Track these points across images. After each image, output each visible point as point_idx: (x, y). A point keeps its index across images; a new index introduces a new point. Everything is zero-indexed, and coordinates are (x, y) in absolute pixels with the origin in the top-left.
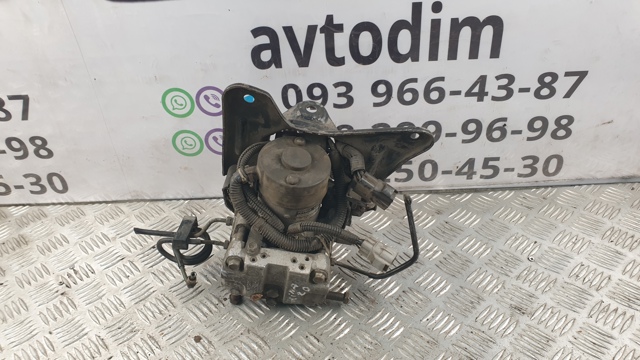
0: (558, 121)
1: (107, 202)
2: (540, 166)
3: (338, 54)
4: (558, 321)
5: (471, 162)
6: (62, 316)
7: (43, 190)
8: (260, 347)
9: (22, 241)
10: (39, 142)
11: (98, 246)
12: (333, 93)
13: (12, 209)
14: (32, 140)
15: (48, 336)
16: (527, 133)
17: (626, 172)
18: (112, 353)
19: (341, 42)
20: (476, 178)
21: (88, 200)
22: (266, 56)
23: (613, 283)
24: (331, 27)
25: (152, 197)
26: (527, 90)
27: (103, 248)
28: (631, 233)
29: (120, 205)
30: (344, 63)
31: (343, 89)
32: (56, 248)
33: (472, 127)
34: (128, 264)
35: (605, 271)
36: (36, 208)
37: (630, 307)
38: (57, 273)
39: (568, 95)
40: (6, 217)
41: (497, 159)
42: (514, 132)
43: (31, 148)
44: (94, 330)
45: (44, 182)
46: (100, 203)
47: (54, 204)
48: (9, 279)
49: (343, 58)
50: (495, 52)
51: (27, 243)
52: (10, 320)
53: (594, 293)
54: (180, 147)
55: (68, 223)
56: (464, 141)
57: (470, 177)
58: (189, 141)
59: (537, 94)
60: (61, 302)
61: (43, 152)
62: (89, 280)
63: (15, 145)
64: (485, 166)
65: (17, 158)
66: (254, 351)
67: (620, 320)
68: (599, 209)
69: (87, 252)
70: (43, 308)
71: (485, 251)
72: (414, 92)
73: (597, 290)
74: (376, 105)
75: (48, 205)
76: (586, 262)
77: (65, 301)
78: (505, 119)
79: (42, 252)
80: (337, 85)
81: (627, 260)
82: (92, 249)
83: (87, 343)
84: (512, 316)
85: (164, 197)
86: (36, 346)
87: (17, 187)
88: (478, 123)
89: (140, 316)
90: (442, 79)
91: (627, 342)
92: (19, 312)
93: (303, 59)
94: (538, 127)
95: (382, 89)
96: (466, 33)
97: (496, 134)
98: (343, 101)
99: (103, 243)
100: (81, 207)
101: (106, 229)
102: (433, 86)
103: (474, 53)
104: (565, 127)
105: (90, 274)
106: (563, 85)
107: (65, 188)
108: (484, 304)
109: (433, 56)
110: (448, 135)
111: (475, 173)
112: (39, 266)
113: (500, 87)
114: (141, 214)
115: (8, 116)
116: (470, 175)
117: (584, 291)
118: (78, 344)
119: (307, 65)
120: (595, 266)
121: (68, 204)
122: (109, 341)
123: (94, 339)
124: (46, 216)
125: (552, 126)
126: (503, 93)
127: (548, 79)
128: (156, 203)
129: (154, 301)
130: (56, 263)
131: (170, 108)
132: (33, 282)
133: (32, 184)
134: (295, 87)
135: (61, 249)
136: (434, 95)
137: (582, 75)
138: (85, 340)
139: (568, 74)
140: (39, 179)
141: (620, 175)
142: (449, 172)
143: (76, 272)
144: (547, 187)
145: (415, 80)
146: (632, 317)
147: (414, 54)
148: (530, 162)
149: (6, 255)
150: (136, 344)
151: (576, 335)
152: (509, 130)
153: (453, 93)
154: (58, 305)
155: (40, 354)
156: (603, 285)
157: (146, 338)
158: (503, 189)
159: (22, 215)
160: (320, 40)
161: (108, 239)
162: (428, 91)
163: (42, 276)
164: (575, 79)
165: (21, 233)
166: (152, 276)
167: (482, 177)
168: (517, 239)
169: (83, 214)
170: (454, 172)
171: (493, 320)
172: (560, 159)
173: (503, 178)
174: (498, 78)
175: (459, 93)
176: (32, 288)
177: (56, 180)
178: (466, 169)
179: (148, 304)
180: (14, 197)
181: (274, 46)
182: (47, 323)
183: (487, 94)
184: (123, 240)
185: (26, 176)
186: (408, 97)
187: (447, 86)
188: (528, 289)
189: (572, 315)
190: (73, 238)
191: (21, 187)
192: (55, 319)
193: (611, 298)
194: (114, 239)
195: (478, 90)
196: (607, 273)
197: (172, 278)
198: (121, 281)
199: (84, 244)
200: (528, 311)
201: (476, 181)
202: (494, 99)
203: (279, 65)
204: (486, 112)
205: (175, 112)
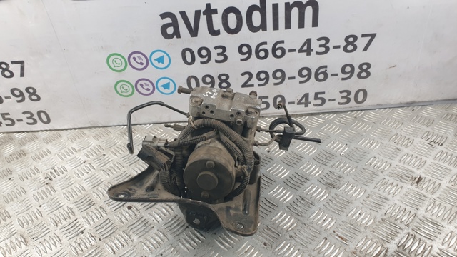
0: (361, 67)
1: (75, 129)
2: (352, 96)
3: (216, 28)
4: (356, 191)
5: (306, 96)
6: (47, 196)
7: (35, 122)
8: (167, 211)
9: (22, 154)
10: (31, 91)
11: (69, 155)
12: (214, 53)
13: (16, 135)
14: (27, 89)
15: (39, 208)
16: (341, 75)
17: (410, 99)
18: (77, 217)
19: (217, 21)
20: (311, 106)
21: (63, 128)
22: (170, 30)
23: (392, 168)
24: (210, 11)
25: (104, 125)
26: (339, 47)
27: (72, 156)
28: (408, 137)
29: (83, 130)
30: (219, 34)
31: (220, 50)
32: (43, 157)
33: (305, 72)
34: (88, 166)
35: (389, 160)
36: (30, 134)
37: (401, 181)
38: (44, 172)
39: (365, 49)
40: (12, 139)
41: (324, 93)
42: (332, 75)
43: (26, 95)
44: (66, 204)
45: (36, 117)
46: (71, 129)
47: (42, 131)
48: (14, 176)
49: (219, 30)
50: (315, 24)
51: (25, 155)
52: (15, 200)
53: (380, 174)
54: (119, 91)
55: (51, 142)
56: (301, 82)
57: (306, 106)
58: (125, 87)
59: (345, 49)
60: (46, 189)
61: (34, 97)
62: (64, 175)
63: (17, 93)
64: (316, 98)
65: (18, 101)
66: (164, 214)
67: (394, 190)
68: (389, 123)
69: (62, 159)
70: (35, 192)
71: (313, 151)
72: (266, 51)
73: (382, 172)
74: (242, 60)
75: (38, 131)
76: (377, 156)
77: (49, 188)
78: (326, 67)
79: (35, 160)
80: (216, 48)
81: (403, 153)
82: (66, 157)
83: (62, 212)
84: (326, 189)
85: (111, 124)
86: (31, 214)
87: (18, 120)
88: (309, 70)
89: (95, 196)
90: (283, 42)
91: (397, 202)
92: (21, 195)
93: (194, 32)
94: (348, 71)
95: (245, 49)
96: (295, 11)
97: (321, 77)
98: (221, 58)
99: (72, 153)
100: (59, 132)
101: (74, 145)
102: (277, 46)
103: (301, 25)
104: (366, 71)
105: (64, 172)
106: (361, 43)
107: (49, 121)
108: (309, 183)
109: (276, 27)
110: (290, 78)
111: (310, 103)
112: (33, 168)
113: (321, 46)
114: (96, 135)
115: (12, 75)
116: (307, 104)
117: (373, 173)
118: (56, 212)
119: (196, 36)
120: (382, 158)
121: (51, 130)
122: (75, 210)
123: (66, 209)
124: (37, 138)
125: (357, 70)
126: (323, 49)
127: (351, 39)
128: (106, 128)
129: (103, 187)
130: (44, 166)
131: (112, 66)
132: (29, 177)
133: (28, 118)
134: (190, 50)
135: (46, 158)
136: (279, 53)
137: (373, 36)
138: (61, 209)
139: (363, 36)
140: (32, 115)
141: (405, 101)
142: (293, 103)
143: (55, 171)
144: (358, 110)
145: (265, 43)
146: (402, 187)
147: (263, 26)
148: (345, 94)
149: (12, 162)
150: (92, 212)
151: (365, 199)
152: (329, 73)
153: (290, 51)
154: (45, 190)
155: (34, 218)
156: (386, 169)
157: (98, 208)
158: (329, 113)
159: (22, 139)
160: (203, 19)
161: (76, 151)
162: (274, 50)
163: (35, 174)
164: (368, 39)
165: (22, 149)
166: (102, 172)
167: (315, 105)
168: (334, 143)
169: (60, 136)
170: (296, 103)
171: (314, 192)
172: (365, 92)
173: (328, 106)
174: (319, 40)
175: (294, 50)
176: (28, 181)
177: (42, 114)
178: (303, 101)
179: (100, 189)
180: (17, 127)
181: (175, 24)
182: (38, 201)
183: (312, 50)
184: (85, 151)
185: (24, 113)
186: (262, 54)
187: (286, 46)
188: (339, 173)
189: (364, 187)
190: (54, 151)
191: (21, 120)
192: (43, 198)
193: (390, 176)
194: (79, 150)
195: (307, 48)
196: (389, 161)
197: (115, 173)
198: (83, 175)
199: (60, 154)
200: (337, 186)
201: (311, 108)
202: (317, 53)
203: (179, 36)
204: (313, 62)
205: (116, 68)
